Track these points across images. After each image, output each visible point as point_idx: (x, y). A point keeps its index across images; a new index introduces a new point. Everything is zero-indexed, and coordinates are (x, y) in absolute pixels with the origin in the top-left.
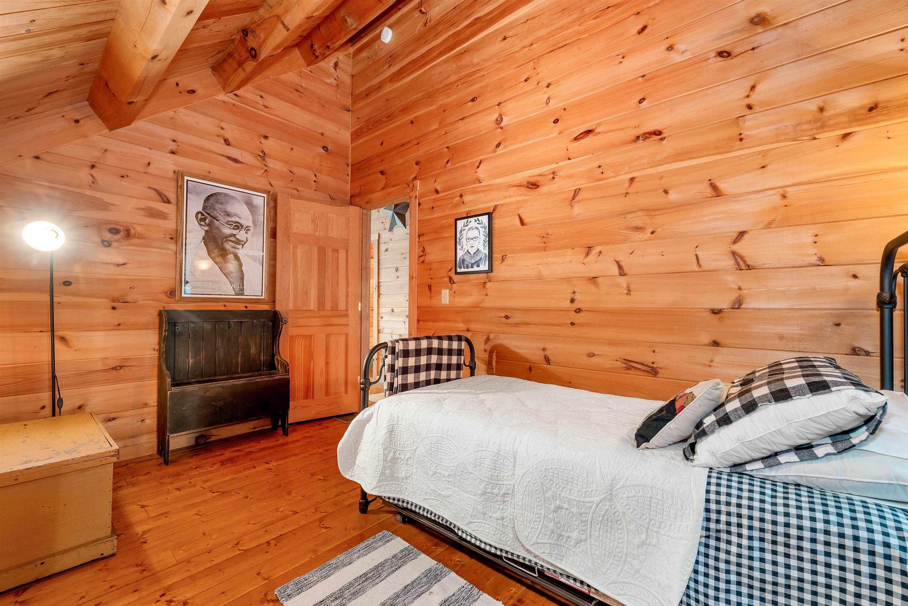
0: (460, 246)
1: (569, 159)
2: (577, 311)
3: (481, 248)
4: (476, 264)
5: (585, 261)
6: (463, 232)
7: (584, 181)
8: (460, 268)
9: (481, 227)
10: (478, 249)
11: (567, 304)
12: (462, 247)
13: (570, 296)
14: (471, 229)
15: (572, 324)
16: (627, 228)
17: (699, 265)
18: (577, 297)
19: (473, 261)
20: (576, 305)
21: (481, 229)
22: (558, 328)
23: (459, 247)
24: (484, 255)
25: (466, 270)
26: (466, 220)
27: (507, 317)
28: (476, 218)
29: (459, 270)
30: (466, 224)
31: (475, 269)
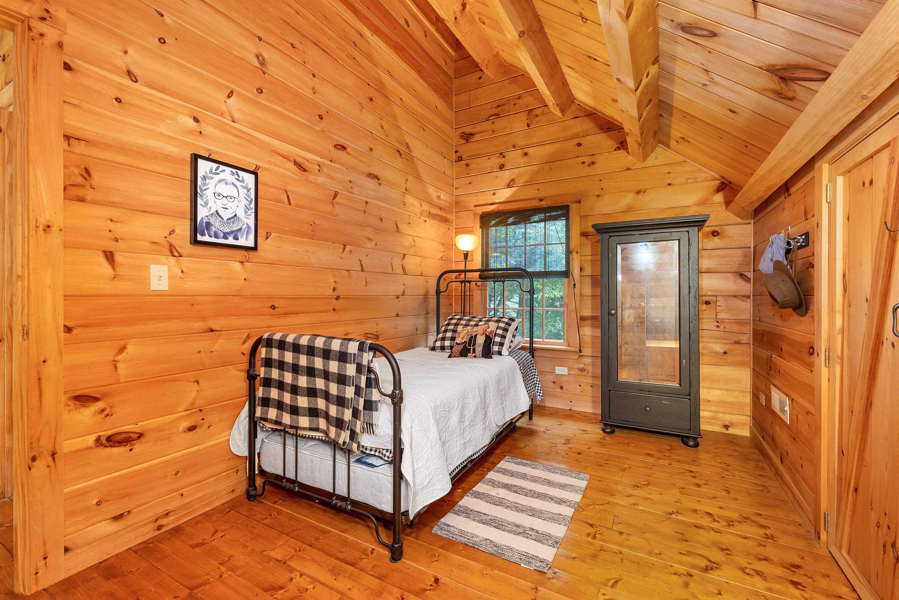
0: (203, 200)
1: (331, 161)
2: (338, 298)
3: (241, 214)
4: (232, 235)
5: (343, 256)
6: (207, 181)
7: (340, 187)
8: (203, 234)
9: (241, 186)
10: (236, 215)
11: (330, 292)
12: (206, 203)
13: (333, 285)
14: (223, 182)
15: (334, 310)
16: (365, 237)
17: (393, 270)
18: (338, 286)
19: (227, 230)
20: (337, 293)
21: (241, 190)
22: (324, 314)
23: (200, 201)
24: (245, 225)
25: (213, 240)
26: (215, 165)
27: (273, 307)
28: (234, 171)
29: (200, 238)
30: (214, 171)
31: (230, 241)
